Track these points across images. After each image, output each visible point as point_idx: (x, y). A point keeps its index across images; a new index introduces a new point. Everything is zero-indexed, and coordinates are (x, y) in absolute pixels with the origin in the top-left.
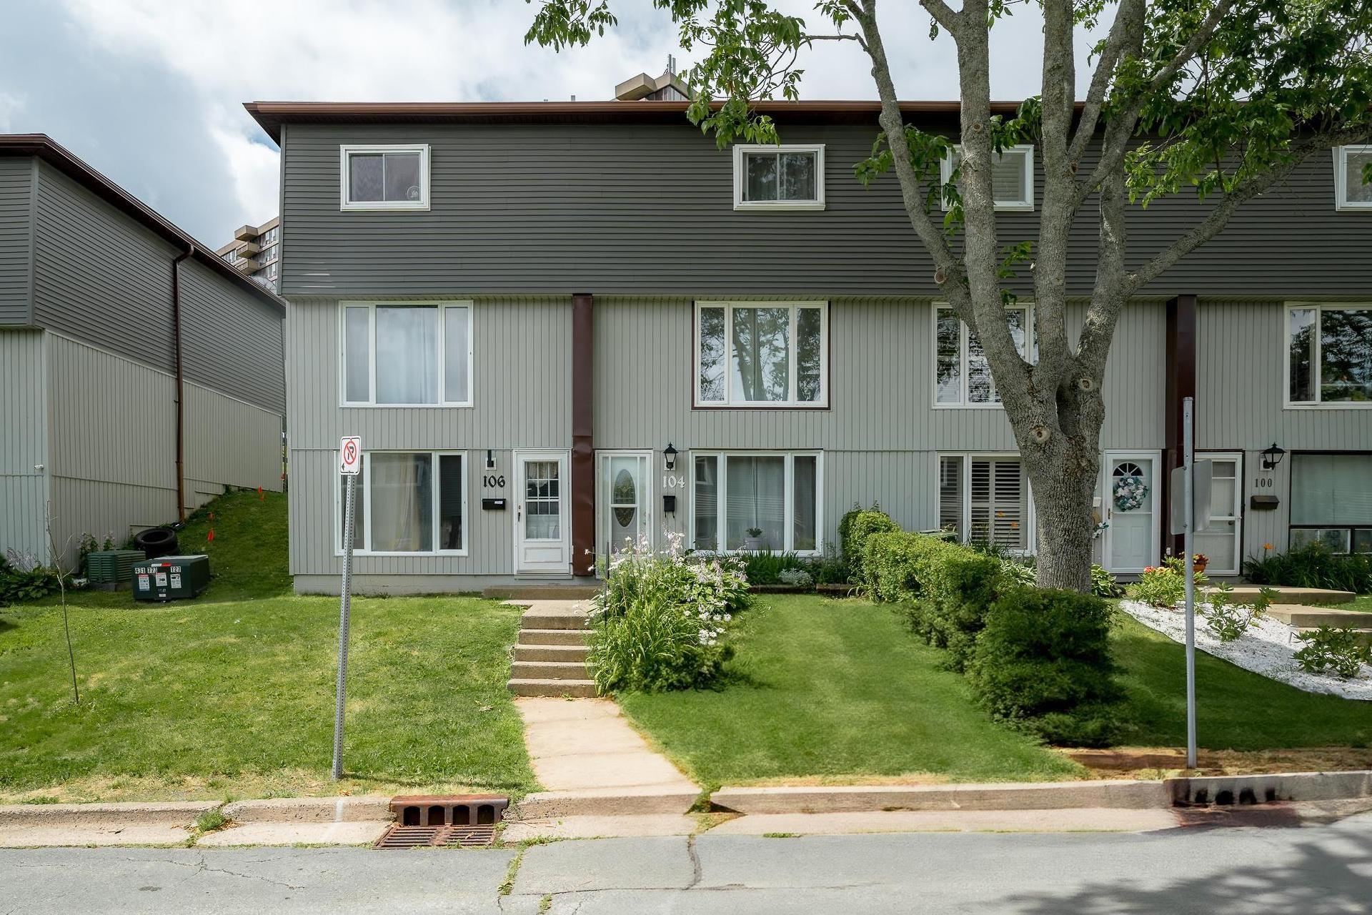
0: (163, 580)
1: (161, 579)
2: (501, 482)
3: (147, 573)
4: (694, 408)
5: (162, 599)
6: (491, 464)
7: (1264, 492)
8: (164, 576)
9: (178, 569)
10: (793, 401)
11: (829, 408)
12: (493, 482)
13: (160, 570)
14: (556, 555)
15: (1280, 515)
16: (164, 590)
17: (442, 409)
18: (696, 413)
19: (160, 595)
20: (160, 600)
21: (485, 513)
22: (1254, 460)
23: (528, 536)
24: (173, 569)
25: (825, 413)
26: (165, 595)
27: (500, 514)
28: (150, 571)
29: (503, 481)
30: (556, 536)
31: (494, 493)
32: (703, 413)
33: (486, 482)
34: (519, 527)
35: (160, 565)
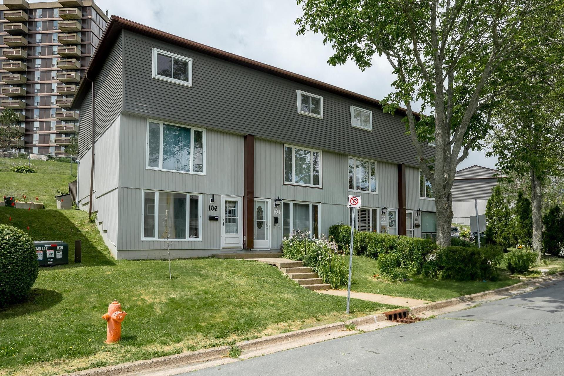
0: (52, 254)
1: (50, 254)
2: (216, 209)
3: (42, 250)
4: (284, 184)
5: (51, 264)
6: (212, 200)
7: (417, 222)
8: (52, 251)
9: (61, 248)
10: (312, 185)
11: (322, 188)
12: (212, 208)
13: (50, 248)
14: (235, 241)
15: (420, 228)
16: (52, 260)
17: (192, 174)
18: (284, 186)
19: (49, 263)
20: (49, 266)
21: (209, 222)
22: (415, 213)
23: (227, 232)
24: (58, 248)
25: (321, 190)
26: (52, 263)
27: (215, 222)
28: (44, 249)
29: (217, 208)
30: (237, 232)
31: (213, 213)
32: (286, 186)
33: (210, 208)
34: (223, 228)
35: (50, 246)
